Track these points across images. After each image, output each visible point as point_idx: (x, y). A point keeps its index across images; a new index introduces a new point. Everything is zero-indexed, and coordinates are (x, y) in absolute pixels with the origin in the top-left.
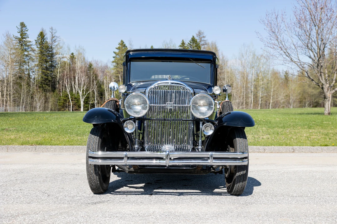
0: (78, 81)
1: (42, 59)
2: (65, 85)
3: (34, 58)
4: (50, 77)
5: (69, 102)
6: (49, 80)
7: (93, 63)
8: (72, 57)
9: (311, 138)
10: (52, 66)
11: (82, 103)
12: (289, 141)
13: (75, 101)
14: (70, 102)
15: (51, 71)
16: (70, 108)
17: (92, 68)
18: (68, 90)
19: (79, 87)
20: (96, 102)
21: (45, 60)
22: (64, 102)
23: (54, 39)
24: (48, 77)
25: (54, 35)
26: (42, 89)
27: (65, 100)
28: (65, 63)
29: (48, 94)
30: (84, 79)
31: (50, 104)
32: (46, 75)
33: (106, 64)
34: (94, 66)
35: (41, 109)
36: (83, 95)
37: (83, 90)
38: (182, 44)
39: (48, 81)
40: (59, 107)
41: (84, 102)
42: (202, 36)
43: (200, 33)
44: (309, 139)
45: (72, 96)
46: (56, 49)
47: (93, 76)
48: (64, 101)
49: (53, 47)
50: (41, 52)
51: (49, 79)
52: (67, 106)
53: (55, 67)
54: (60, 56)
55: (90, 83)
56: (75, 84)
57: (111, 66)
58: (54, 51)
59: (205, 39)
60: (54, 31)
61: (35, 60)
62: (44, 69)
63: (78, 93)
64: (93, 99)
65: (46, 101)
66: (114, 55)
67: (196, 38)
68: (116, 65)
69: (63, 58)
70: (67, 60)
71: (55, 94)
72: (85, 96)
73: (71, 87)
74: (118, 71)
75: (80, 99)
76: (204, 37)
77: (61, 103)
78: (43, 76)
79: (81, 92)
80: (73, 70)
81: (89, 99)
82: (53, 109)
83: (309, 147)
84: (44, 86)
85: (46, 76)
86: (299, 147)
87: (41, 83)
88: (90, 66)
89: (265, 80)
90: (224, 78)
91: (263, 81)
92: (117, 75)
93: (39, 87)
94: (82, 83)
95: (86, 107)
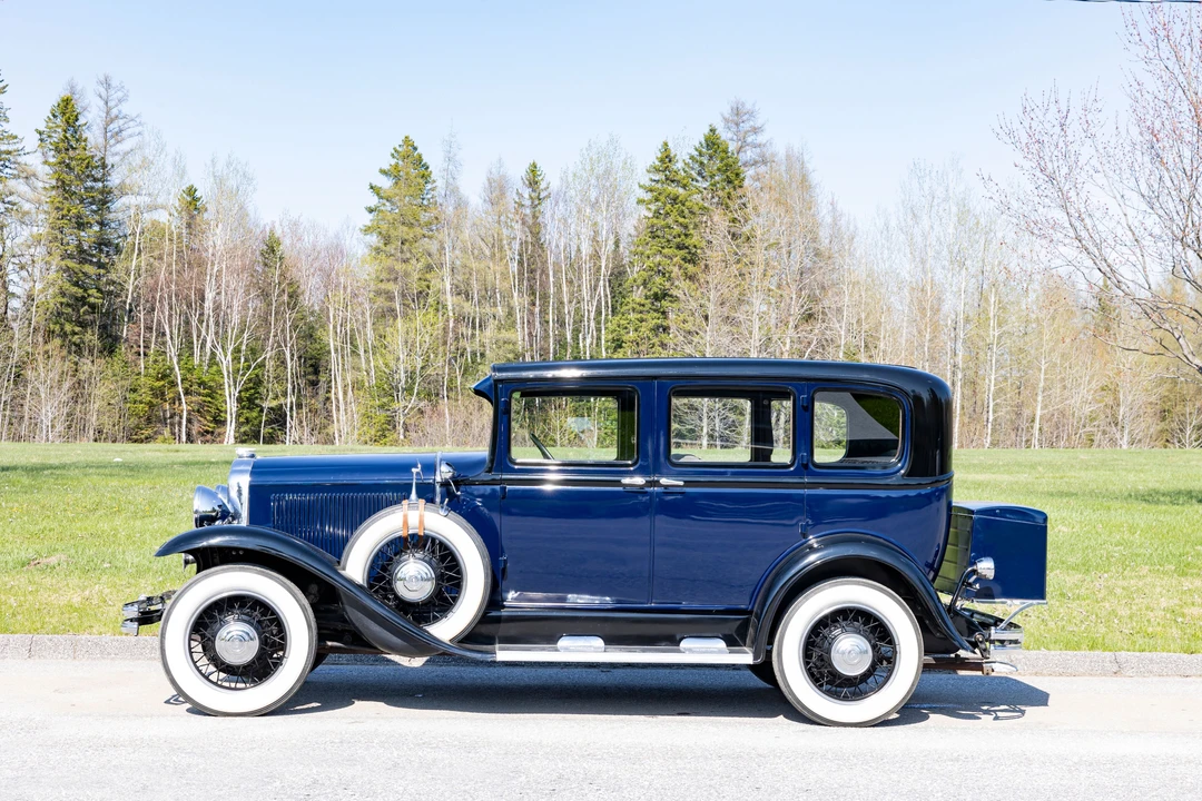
0: (217, 307)
1: (65, 212)
2: (159, 323)
3: (27, 206)
4: (93, 291)
5: (176, 400)
6: (93, 307)
7: (278, 233)
8: (192, 202)
9: (1183, 615)
10: (102, 243)
12: (1102, 629)
13: (199, 394)
14: (180, 399)
15: (100, 265)
16: (180, 424)
17: (278, 254)
18: (172, 351)
19: (222, 336)
20: (290, 399)
21: (79, 216)
22: (154, 401)
23: (114, 127)
24: (85, 290)
25: (114, 112)
26: (59, 341)
27: (159, 393)
28: (158, 230)
29: (87, 365)
30: (240, 304)
31: (96, 406)
32: (76, 284)
33: (337, 236)
34: (285, 247)
36: (236, 372)
37: (237, 350)
38: (662, 161)
39: (86, 307)
40: (133, 421)
41: (239, 400)
42: (745, 126)
43: (738, 115)
44: (1180, 620)
45: (188, 376)
46: (124, 169)
47: (281, 293)
48: (155, 396)
49: (109, 161)
50: (63, 186)
51: (92, 300)
52: (165, 419)
53: (118, 250)
54: (143, 200)
57: (359, 247)
58: (114, 180)
59: (761, 139)
60: (115, 95)
61: (34, 216)
62: (70, 257)
63: (213, 361)
64: (279, 389)
65: (79, 393)
66: (373, 201)
67: (725, 135)
68: (381, 245)
69: (153, 208)
70: (168, 218)
71: (116, 367)
72: (243, 375)
73: (188, 333)
74: (391, 270)
75: (221, 386)
76: (755, 130)
77: (141, 402)
78: (67, 286)
79: (229, 357)
80: (193, 260)
81: (261, 390)
83: (1175, 656)
84: (68, 328)
85: (78, 286)
86: (1138, 654)
87: (59, 314)
88: (271, 248)
89: (1014, 324)
90: (839, 310)
91: (1000, 325)
92: (383, 286)
93: (50, 334)
94: (236, 319)
95: (248, 421)
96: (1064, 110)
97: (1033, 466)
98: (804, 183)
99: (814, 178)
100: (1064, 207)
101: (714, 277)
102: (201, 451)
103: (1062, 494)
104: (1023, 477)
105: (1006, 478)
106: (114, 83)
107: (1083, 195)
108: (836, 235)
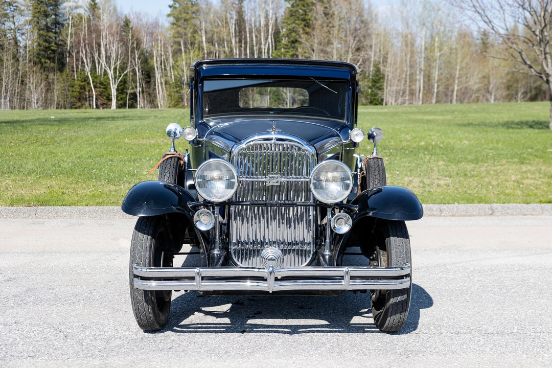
0: (106, 51)
1: (39, 10)
2: (82, 59)
3: (23, 8)
4: (53, 44)
5: (90, 90)
6: (54, 51)
7: (132, 18)
8: (94, 5)
9: (523, 184)
10: (56, 23)
11: (114, 93)
13: (100, 88)
14: (92, 90)
15: (56, 33)
16: (93, 100)
17: (130, 26)
18: (88, 69)
19: (108, 62)
20: (139, 89)
21: (45, 11)
22: (81, 91)
24: (49, 44)
26: (40, 66)
27: (83, 88)
28: (80, 16)
29: (51, 76)
30: (115, 49)
31: (56, 93)
32: (46, 41)
33: (156, 19)
34: (134, 23)
35: (40, 103)
36: (115, 78)
37: (115, 69)
39: (50, 51)
40: (73, 100)
41: (117, 90)
44: (521, 186)
45: (95, 80)
47: (133, 43)
48: (81, 89)
51: (53, 48)
52: (86, 98)
53: (63, 25)
54: (72, 4)
55: (127, 54)
56: (99, 56)
57: (166, 23)
61: (26, 12)
62: (42, 29)
63: (106, 73)
64: (134, 86)
65: (49, 88)
68: (175, 22)
69: (76, 8)
70: (84, 12)
71: (64, 76)
72: (118, 79)
73: (94, 62)
74: (178, 32)
75: (109, 84)
77: (75, 91)
78: (41, 42)
79: (112, 72)
80: (95, 31)
81: (127, 85)
82: (62, 103)
83: (519, 205)
84: (43, 60)
85: (47, 42)
86: (502, 205)
87: (39, 54)
88: (127, 23)
89: (446, 49)
90: (371, 46)
91: (440, 51)
92: (176, 40)
93: (35, 63)
94: (114, 55)
95: (121, 99)
97: (453, 112)
101: (317, 32)
102: (101, 112)
103: (469, 125)
104: (449, 117)
105: (441, 117)
108: (370, 13)
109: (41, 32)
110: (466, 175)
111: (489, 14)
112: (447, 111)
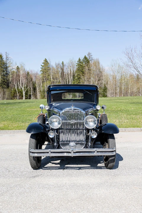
0: (22, 82)
1: (1, 70)
2: (14, 84)
4: (6, 80)
5: (17, 94)
6: (5, 82)
7: (29, 72)
8: (18, 68)
10: (7, 74)
11: (24, 94)
13: (20, 93)
15: (6, 77)
16: (18, 97)
18: (16, 87)
19: (22, 85)
20: (32, 93)
21: (3, 70)
23: (7, 58)
25: (7, 56)
26: (1, 87)
27: (15, 93)
28: (14, 72)
29: (5, 90)
30: (24, 81)
31: (6, 95)
32: (3, 79)
33: (37, 72)
34: (30, 73)
35: (1, 98)
36: (24, 90)
37: (24, 87)
38: (79, 60)
40: (11, 97)
41: (25, 94)
42: (90, 55)
43: (89, 54)
45: (18, 91)
46: (9, 64)
47: (30, 79)
49: (7, 63)
52: (16, 96)
53: (8, 74)
54: (11, 68)
55: (28, 83)
56: (20, 84)
57: (40, 73)
58: (8, 65)
59: (92, 57)
60: (7, 54)
62: (2, 76)
63: (21, 89)
64: (30, 92)
65: (4, 93)
66: (42, 67)
67: (87, 56)
68: (43, 73)
69: (12, 69)
70: (15, 70)
71: (9, 90)
73: (18, 85)
74: (43, 76)
75: (23, 92)
76: (91, 56)
77: (12, 94)
80: (18, 76)
81: (28, 92)
82: (8, 98)
84: (2, 85)
87: (1, 83)
88: (28, 73)
89: (126, 80)
90: (103, 79)
91: (124, 80)
92: (43, 78)
94: (24, 83)
95: (26, 96)
96: (132, 48)
97: (129, 99)
98: (99, 63)
99: (100, 62)
100: (132, 63)
101: (86, 75)
102: (20, 101)
103: (133, 103)
104: (127, 101)
105: (125, 101)
106: (7, 53)
107: (135, 61)
108: (102, 69)
109: (2, 77)
110: (133, 119)
111: (139, 69)
112: (126, 99)
